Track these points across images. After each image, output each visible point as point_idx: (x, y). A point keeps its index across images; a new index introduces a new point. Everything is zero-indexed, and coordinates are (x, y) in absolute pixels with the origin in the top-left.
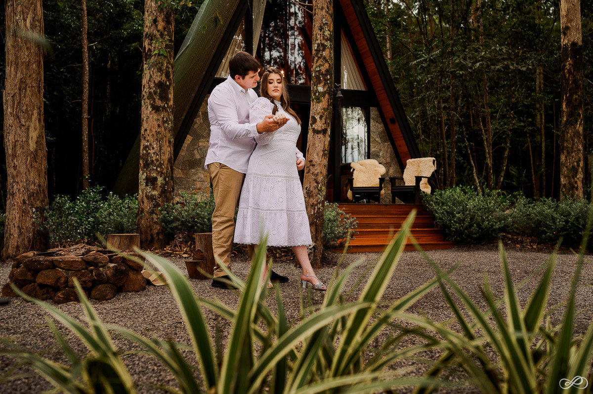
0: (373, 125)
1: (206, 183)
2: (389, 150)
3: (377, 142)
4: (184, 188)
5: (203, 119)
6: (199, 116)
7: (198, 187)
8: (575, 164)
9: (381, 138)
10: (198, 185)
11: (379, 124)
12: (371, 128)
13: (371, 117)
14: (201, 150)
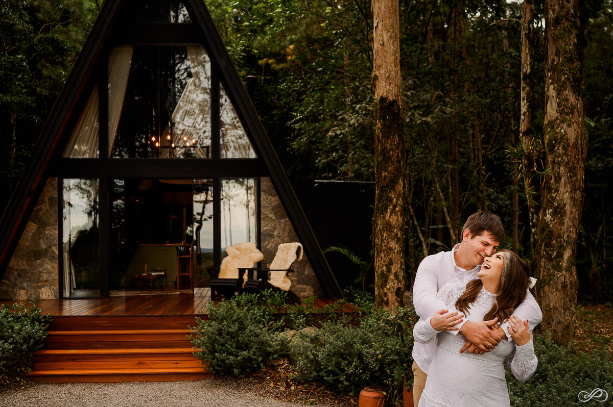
0: (264, 198)
1: (54, 275)
2: (287, 228)
3: (271, 218)
4: (29, 281)
5: (50, 205)
6: (45, 202)
7: (45, 279)
8: (384, 268)
9: (275, 214)
10: (45, 277)
11: (273, 196)
12: (262, 203)
13: (262, 189)
14: (47, 238)
